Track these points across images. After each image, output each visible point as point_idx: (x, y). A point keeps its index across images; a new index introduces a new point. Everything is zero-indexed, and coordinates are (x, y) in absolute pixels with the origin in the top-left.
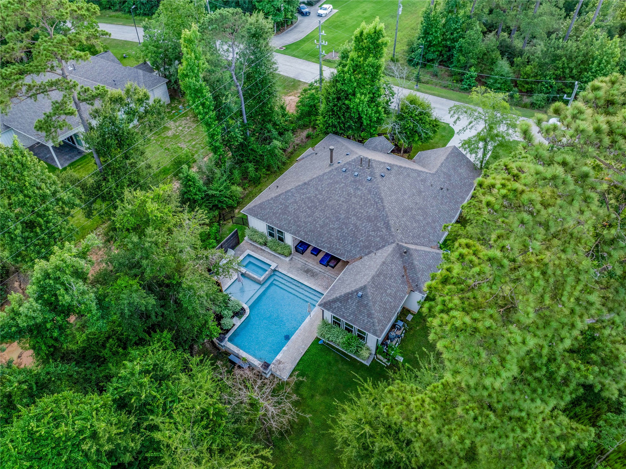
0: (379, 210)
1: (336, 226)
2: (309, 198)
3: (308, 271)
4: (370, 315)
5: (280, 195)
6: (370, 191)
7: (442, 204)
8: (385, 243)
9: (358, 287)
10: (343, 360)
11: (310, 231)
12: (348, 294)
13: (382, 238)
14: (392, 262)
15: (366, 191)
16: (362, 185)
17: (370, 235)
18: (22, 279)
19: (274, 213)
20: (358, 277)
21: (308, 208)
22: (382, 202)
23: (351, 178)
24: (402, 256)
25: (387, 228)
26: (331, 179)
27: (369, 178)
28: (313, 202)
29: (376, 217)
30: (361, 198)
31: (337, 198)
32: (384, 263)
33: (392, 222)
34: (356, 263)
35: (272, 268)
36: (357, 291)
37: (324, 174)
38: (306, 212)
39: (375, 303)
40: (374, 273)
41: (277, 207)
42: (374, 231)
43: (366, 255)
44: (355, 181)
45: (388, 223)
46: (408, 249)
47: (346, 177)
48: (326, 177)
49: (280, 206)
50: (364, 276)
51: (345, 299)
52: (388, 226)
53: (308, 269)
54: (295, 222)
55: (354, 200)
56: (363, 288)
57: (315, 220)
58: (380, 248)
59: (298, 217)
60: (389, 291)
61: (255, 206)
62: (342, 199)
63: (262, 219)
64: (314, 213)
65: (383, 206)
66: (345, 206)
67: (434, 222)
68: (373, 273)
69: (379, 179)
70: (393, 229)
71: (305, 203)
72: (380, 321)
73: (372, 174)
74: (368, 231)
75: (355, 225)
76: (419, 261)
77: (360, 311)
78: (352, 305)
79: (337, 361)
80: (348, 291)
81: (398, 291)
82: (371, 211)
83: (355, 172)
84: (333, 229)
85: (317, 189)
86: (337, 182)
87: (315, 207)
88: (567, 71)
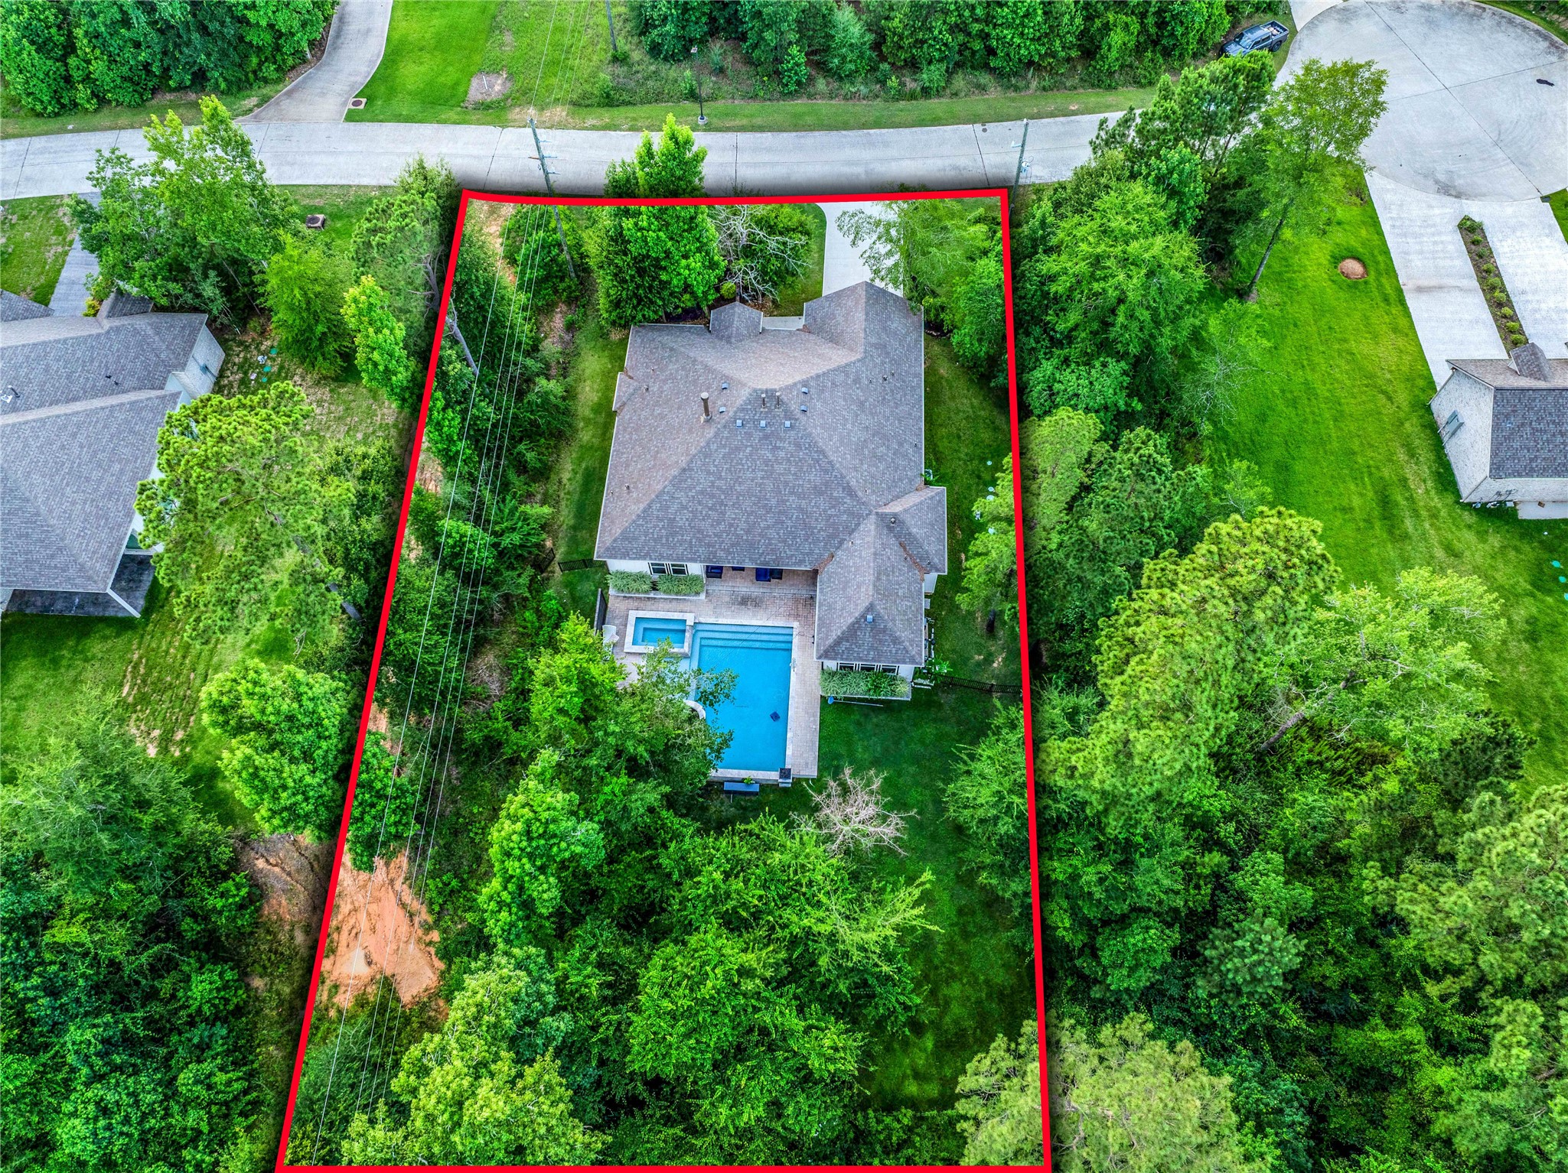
0: (826, 471)
1: (770, 522)
2: (702, 492)
3: (744, 601)
4: (896, 641)
5: (650, 506)
6: (798, 446)
7: (897, 406)
8: (859, 518)
9: (861, 608)
10: (873, 709)
11: (733, 545)
12: (853, 624)
13: (851, 513)
14: (884, 546)
15: (792, 448)
16: (781, 439)
17: (830, 516)
18: (262, 850)
19: (655, 540)
20: (850, 591)
21: (710, 509)
22: (826, 457)
23: (757, 435)
24: (890, 529)
25: (850, 495)
26: (724, 446)
27: (788, 424)
28: (712, 496)
29: (827, 484)
30: (789, 460)
31: (749, 475)
32: (875, 554)
33: (853, 483)
34: (831, 568)
35: (690, 622)
36: (864, 616)
37: (708, 444)
38: (709, 516)
39: (893, 620)
40: (872, 578)
41: (655, 527)
42: (834, 507)
43: (838, 548)
44: (766, 437)
45: (849, 487)
46: (895, 515)
47: (749, 435)
48: (714, 447)
49: (661, 524)
50: (859, 587)
51: (851, 633)
52: (850, 492)
53: (743, 598)
54: (700, 540)
55: (779, 469)
56: (870, 608)
57: (731, 525)
58: (853, 531)
59: (700, 531)
60: (901, 592)
61: (615, 541)
62: (760, 474)
63: (639, 557)
64: (723, 513)
65: (830, 462)
66: (769, 486)
67: (901, 444)
68: (870, 578)
69: (803, 418)
70: (860, 494)
71: (700, 503)
72: (911, 641)
73: (789, 415)
74: (825, 511)
75: (800, 509)
76: (916, 525)
77: (880, 641)
78: (866, 637)
79: (866, 716)
80: (850, 620)
81: (910, 584)
82: (815, 477)
83: (759, 421)
84: (768, 527)
85: (709, 473)
86: (738, 449)
87: (722, 504)
88: (967, 13)
